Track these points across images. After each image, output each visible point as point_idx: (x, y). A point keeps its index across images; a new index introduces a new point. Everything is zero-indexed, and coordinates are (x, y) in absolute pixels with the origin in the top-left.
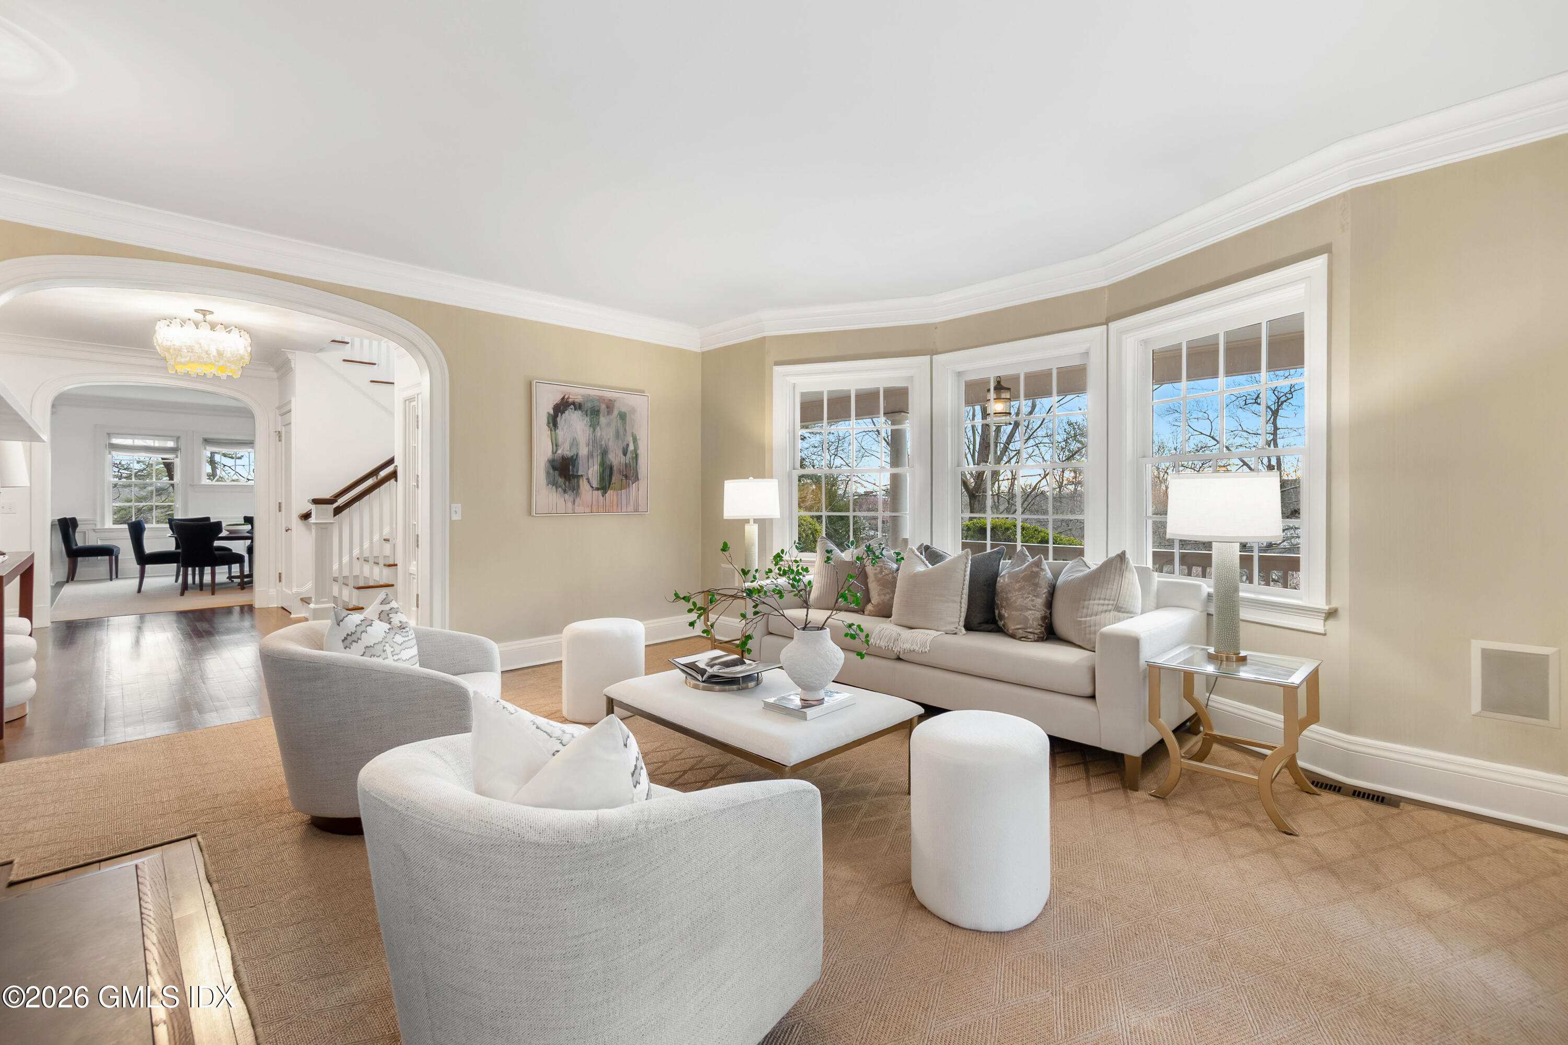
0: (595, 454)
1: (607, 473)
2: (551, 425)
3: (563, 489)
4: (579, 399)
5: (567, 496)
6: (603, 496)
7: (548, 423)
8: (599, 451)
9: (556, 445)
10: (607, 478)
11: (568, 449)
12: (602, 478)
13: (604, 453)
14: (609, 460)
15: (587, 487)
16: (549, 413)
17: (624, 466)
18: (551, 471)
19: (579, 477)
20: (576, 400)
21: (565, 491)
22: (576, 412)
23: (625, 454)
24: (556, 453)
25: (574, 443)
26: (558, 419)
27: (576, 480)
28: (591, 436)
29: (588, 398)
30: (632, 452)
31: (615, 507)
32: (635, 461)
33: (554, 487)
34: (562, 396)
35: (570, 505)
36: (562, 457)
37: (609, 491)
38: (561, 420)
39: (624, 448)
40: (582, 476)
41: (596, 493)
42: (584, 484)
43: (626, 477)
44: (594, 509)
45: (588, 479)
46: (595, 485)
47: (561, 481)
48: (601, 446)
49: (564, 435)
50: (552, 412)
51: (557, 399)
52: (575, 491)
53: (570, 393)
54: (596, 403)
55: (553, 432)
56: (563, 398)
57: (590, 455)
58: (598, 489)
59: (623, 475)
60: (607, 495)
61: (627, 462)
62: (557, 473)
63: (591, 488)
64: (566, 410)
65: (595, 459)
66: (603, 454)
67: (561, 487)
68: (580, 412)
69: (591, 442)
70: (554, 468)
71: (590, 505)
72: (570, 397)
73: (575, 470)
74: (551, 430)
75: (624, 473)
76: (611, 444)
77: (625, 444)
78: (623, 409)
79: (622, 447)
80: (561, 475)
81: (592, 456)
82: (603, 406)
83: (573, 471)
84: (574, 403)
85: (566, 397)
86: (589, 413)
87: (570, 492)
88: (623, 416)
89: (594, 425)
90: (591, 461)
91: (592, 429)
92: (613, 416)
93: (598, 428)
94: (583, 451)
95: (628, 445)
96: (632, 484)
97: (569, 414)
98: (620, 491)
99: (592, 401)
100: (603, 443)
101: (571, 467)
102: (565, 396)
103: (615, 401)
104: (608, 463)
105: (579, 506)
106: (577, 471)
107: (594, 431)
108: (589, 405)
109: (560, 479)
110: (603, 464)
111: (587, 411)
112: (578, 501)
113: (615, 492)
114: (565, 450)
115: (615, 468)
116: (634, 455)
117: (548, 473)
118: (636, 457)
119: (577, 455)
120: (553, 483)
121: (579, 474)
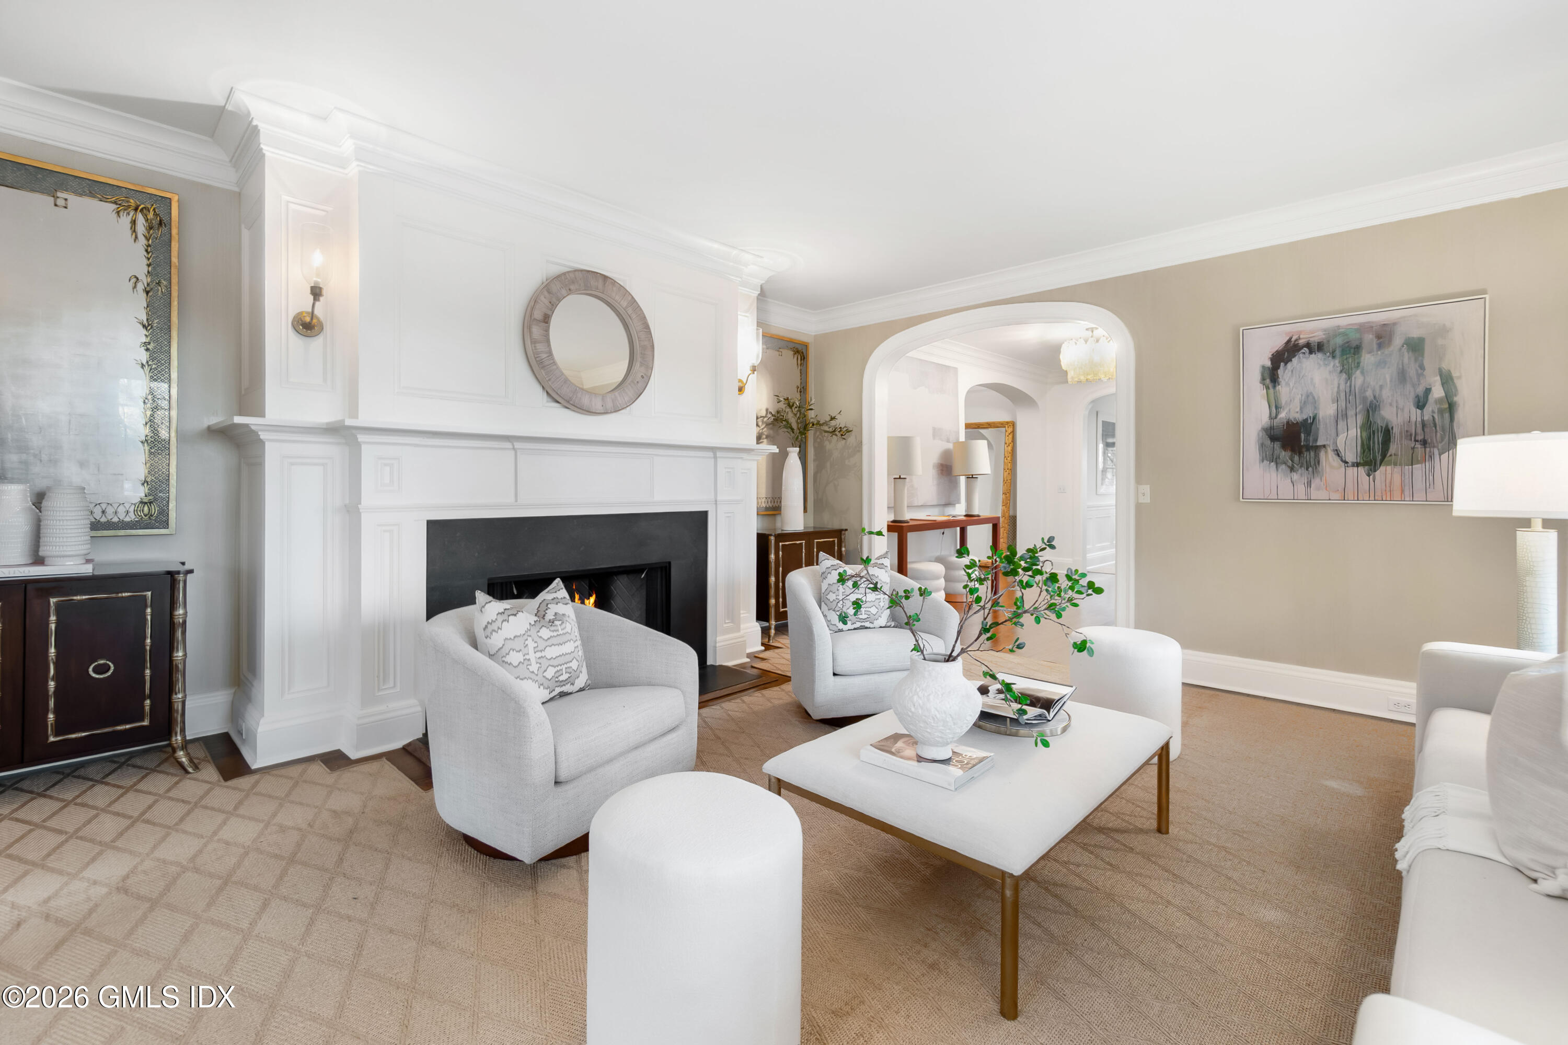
0: (1351, 413)
1: (1379, 437)
2: (1268, 381)
3: (1289, 467)
4: (1317, 337)
5: (1295, 476)
6: (1369, 475)
7: (1263, 379)
8: (1360, 408)
9: (1275, 406)
10: (1377, 447)
11: (1298, 409)
12: (1366, 447)
13: (1372, 408)
14: (1383, 419)
15: (1335, 461)
16: (1263, 367)
17: (1419, 426)
18: (1268, 442)
19: (1317, 449)
20: (1311, 339)
21: (1292, 469)
22: (1313, 355)
23: (1421, 404)
24: (1277, 415)
25: (1309, 399)
26: (1280, 372)
27: (1312, 454)
28: (1342, 387)
29: (1335, 332)
30: (1439, 401)
31: (1397, 494)
32: (1447, 415)
33: (1272, 464)
34: (1288, 338)
35: (1301, 489)
36: (1288, 423)
37: (1382, 468)
38: (1284, 373)
39: (1417, 396)
40: (1324, 446)
41: (1352, 471)
42: (1328, 460)
43: (1424, 443)
44: (1350, 494)
45: (1337, 453)
46: (1351, 457)
47: (1285, 455)
48: (1364, 399)
49: (1290, 393)
50: (1268, 364)
51: (1278, 343)
52: (1310, 469)
53: (1300, 332)
54: (1353, 336)
55: (1271, 391)
56: (1289, 341)
57: (1342, 415)
58: (1357, 465)
59: (1416, 441)
60: (1378, 473)
61: (1426, 418)
62: (1277, 445)
63: (1343, 464)
64: (1294, 356)
65: (1351, 421)
66: (1368, 411)
67: (1285, 463)
68: (1320, 355)
69: (1343, 395)
70: (1273, 438)
71: (1341, 488)
72: (1301, 336)
73: (1311, 439)
74: (1267, 388)
75: (1420, 438)
76: (1386, 394)
77: (1420, 390)
78: (1415, 333)
79: (1412, 395)
80: (1284, 447)
81: (1345, 416)
82: (1369, 338)
83: (1306, 440)
84: (1308, 345)
85: (1293, 339)
86: (1338, 353)
87: (1303, 470)
88: (1416, 346)
89: (1347, 371)
90: (1342, 425)
91: (1344, 376)
92: (1391, 349)
93: (1358, 372)
94: (1327, 410)
95: (1428, 391)
96: (1440, 455)
97: (1300, 362)
98: (1407, 468)
99: (1344, 334)
100: (1369, 394)
101: (1303, 436)
102: (1291, 339)
103: (1395, 324)
104: (1380, 423)
105: (1318, 489)
106: (1316, 440)
107: (1349, 377)
108: (1339, 341)
109: (1283, 453)
110: (1368, 425)
111: (1334, 352)
112: (1316, 482)
113: (1397, 469)
114: (1292, 412)
115: (1396, 431)
116: (1446, 406)
117: (1262, 446)
118: (1451, 408)
119: (1314, 418)
120: (1270, 458)
121: (1319, 443)
